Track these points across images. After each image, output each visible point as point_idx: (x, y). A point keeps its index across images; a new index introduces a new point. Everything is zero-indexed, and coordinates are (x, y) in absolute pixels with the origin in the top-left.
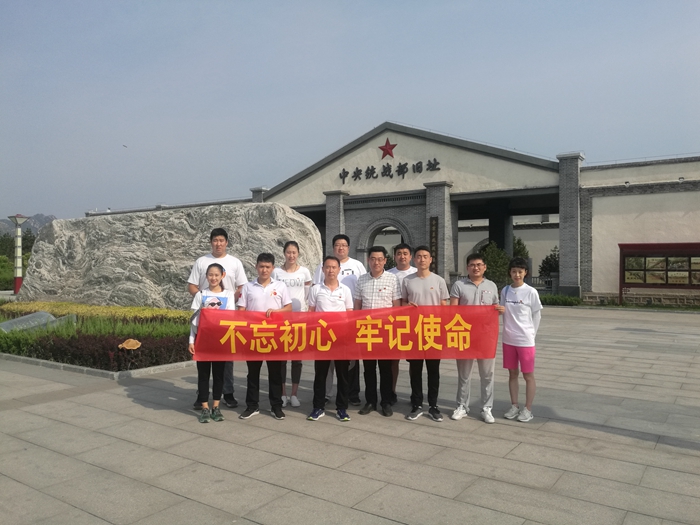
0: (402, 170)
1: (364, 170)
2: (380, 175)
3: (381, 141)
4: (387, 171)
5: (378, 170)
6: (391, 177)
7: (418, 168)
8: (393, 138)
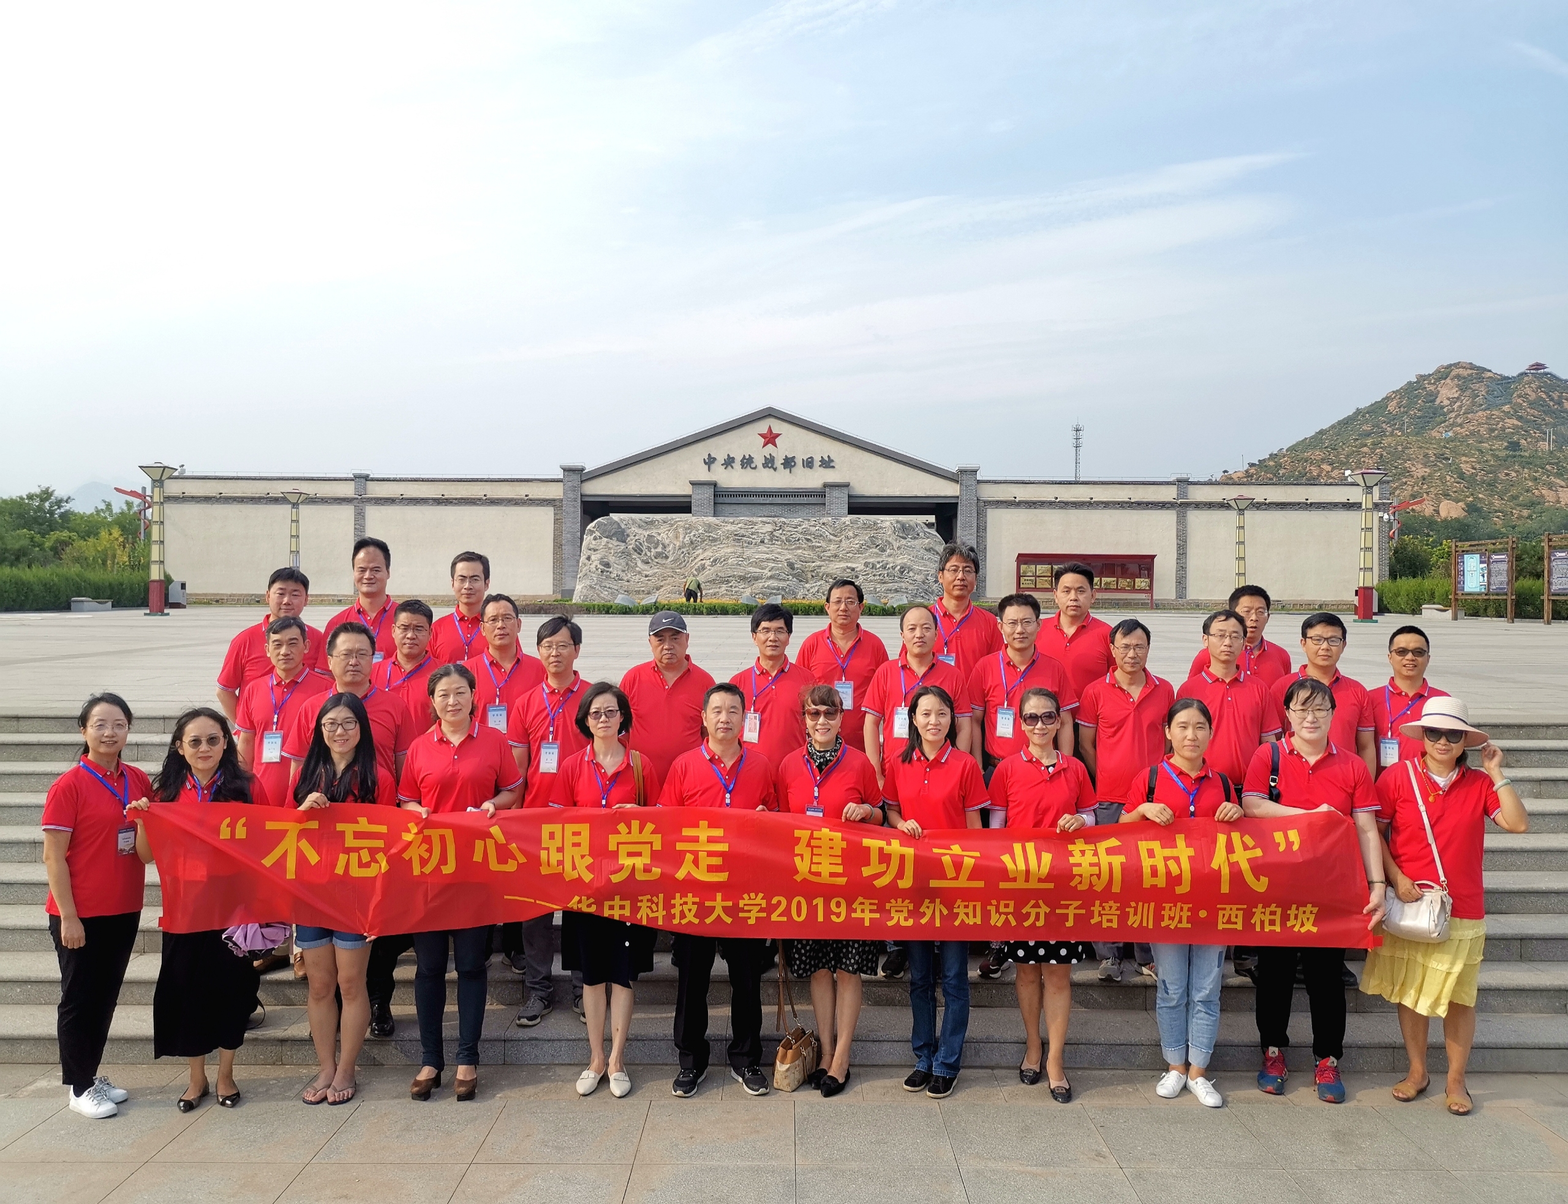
0: (789, 463)
1: (738, 459)
2: (760, 466)
3: (763, 427)
4: (769, 463)
5: (759, 461)
6: (775, 469)
7: (809, 463)
8: (777, 427)
